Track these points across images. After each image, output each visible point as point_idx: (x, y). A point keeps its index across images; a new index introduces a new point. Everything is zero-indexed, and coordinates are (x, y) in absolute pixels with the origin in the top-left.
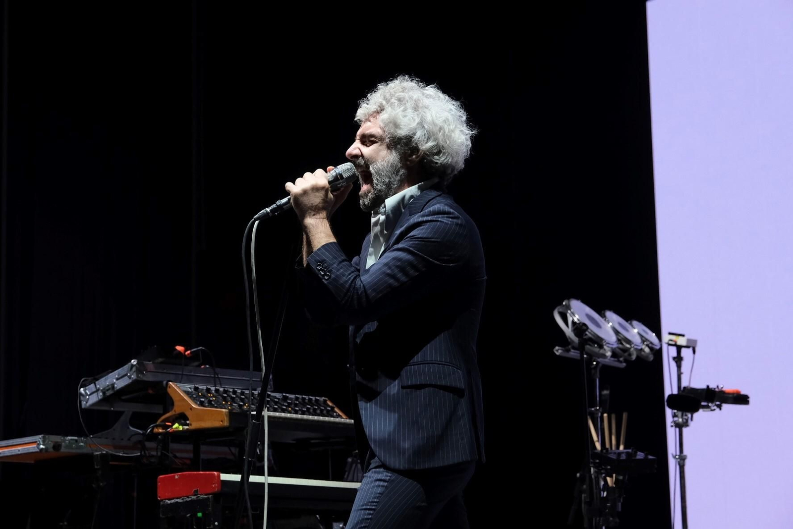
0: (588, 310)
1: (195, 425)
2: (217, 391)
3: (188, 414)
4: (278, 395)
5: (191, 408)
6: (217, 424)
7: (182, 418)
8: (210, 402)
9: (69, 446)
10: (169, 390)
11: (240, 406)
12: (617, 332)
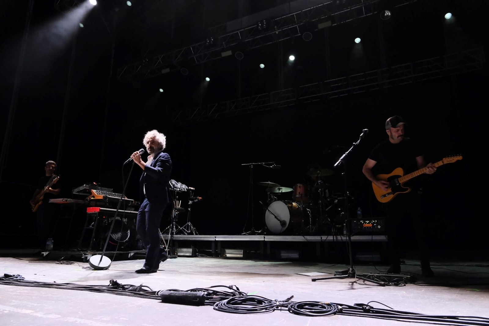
0: (176, 182)
1: (96, 198)
2: (101, 192)
3: (95, 196)
4: (114, 193)
5: (96, 195)
6: (100, 198)
7: (94, 197)
8: (100, 194)
9: (69, 201)
10: (91, 191)
11: (106, 195)
12: (180, 186)
